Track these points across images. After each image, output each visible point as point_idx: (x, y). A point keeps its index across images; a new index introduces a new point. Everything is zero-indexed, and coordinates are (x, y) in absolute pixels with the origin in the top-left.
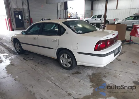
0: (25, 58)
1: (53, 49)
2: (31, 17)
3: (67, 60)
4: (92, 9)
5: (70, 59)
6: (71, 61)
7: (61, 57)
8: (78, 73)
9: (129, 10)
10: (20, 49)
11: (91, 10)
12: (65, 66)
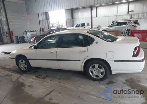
0: (38, 76)
1: (80, 61)
2: (11, 30)
3: (99, 71)
4: (73, 18)
5: (103, 69)
6: (104, 71)
7: (91, 69)
8: (111, 82)
9: (108, 17)
10: (27, 67)
11: (71, 18)
12: (95, 77)
